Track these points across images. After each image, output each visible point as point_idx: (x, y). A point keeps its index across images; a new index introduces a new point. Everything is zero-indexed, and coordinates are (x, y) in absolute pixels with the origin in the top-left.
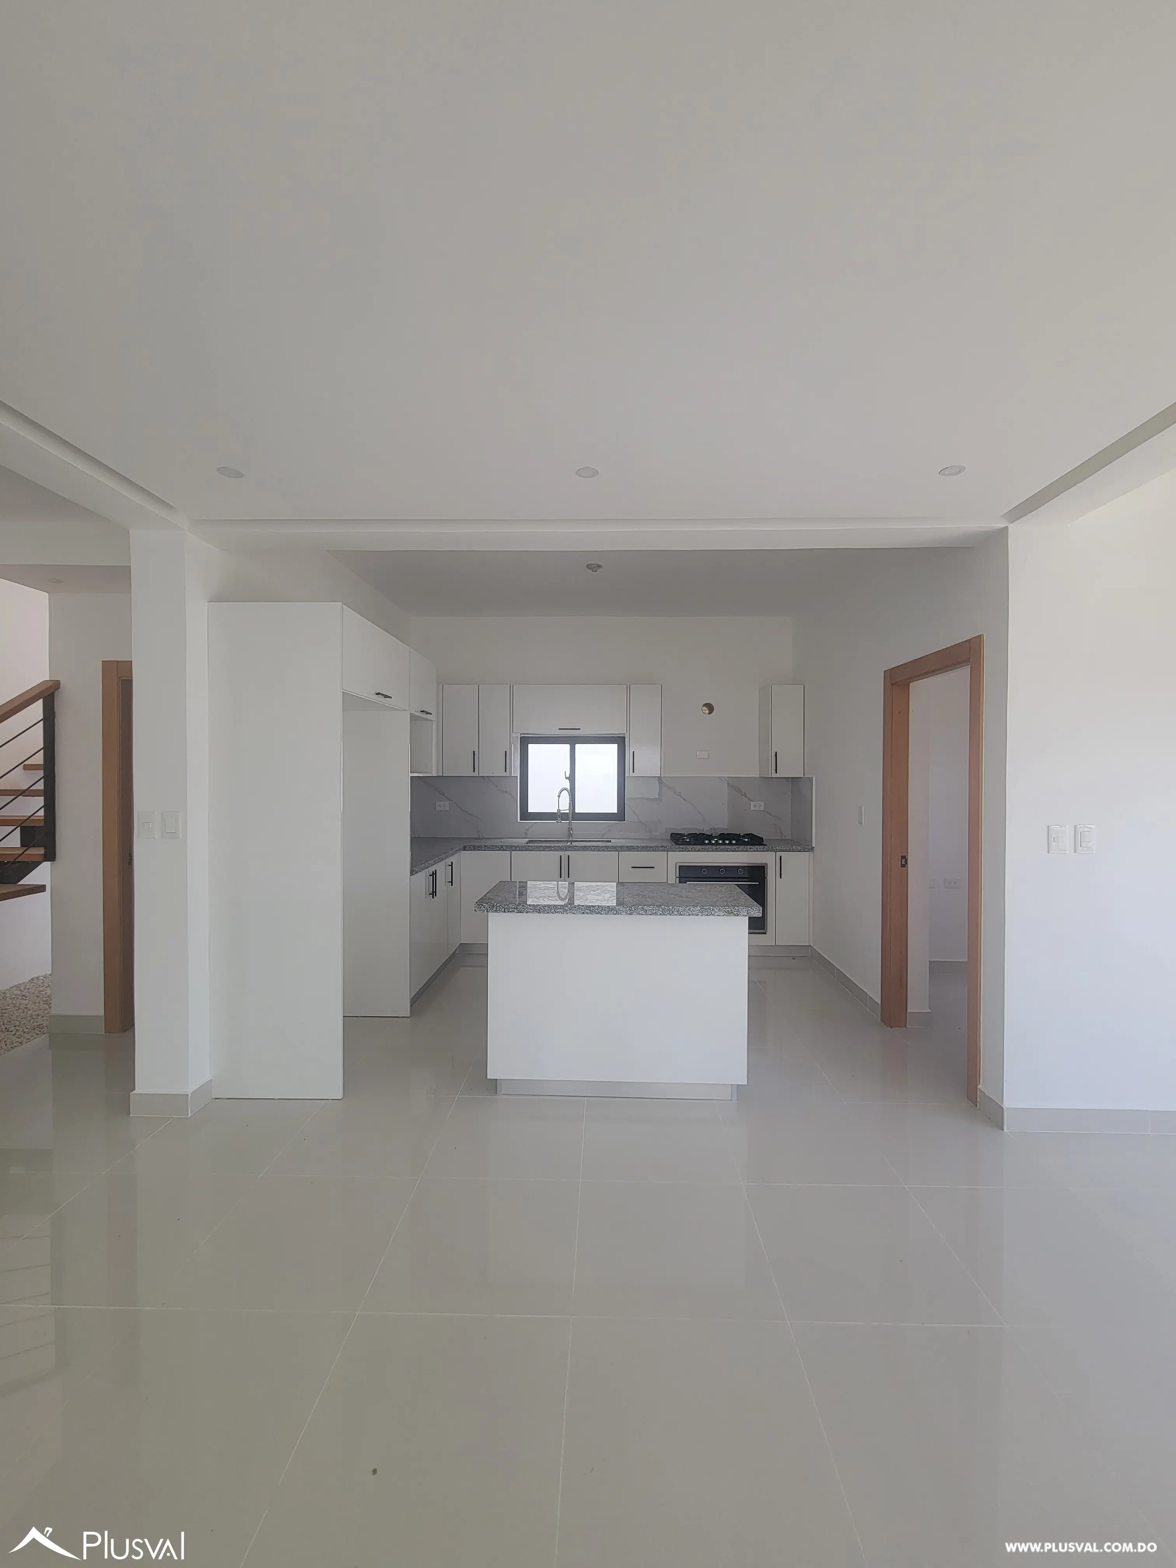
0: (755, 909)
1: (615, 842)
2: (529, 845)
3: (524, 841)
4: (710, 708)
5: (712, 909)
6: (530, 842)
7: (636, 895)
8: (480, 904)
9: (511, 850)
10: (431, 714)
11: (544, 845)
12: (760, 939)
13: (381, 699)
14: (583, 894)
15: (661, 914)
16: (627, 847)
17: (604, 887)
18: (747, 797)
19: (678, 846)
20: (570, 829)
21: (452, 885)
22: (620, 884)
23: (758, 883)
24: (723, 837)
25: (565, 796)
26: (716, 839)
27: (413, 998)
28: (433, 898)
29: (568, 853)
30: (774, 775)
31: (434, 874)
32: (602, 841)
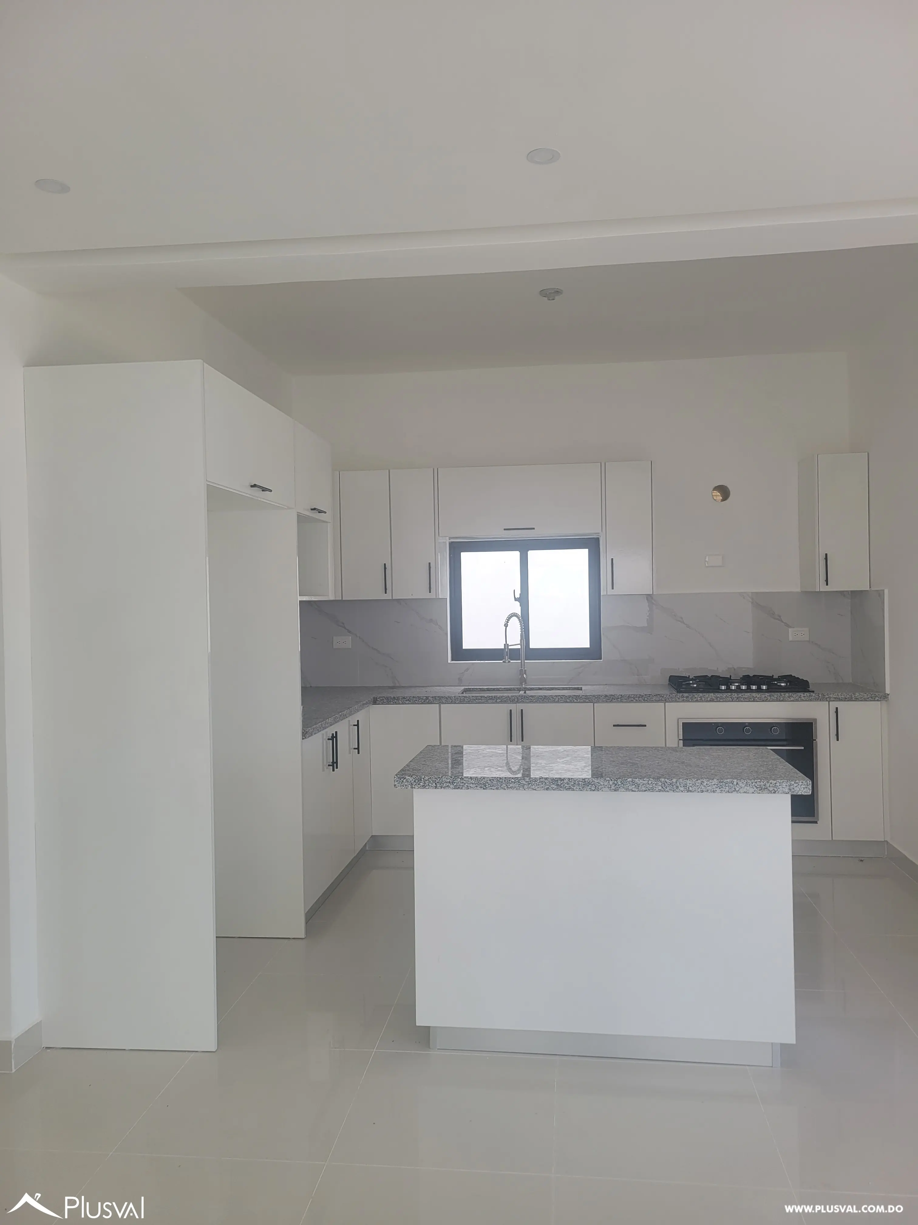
0: (800, 784)
1: (588, 690)
2: (464, 695)
3: (457, 690)
4: (724, 492)
5: (735, 783)
6: (465, 691)
7: (622, 764)
8: (402, 775)
9: (440, 703)
10: (325, 513)
11: (486, 695)
12: (808, 831)
13: (256, 492)
14: (545, 762)
15: (660, 791)
16: (606, 696)
17: (576, 752)
18: (782, 622)
19: (681, 694)
20: (522, 672)
21: (359, 753)
22: (594, 749)
23: (803, 748)
24: (748, 680)
25: (515, 624)
26: (736, 684)
27: (307, 912)
28: (333, 770)
29: (520, 706)
30: (824, 588)
31: (334, 738)
32: (570, 689)
